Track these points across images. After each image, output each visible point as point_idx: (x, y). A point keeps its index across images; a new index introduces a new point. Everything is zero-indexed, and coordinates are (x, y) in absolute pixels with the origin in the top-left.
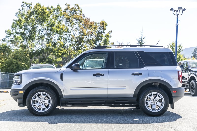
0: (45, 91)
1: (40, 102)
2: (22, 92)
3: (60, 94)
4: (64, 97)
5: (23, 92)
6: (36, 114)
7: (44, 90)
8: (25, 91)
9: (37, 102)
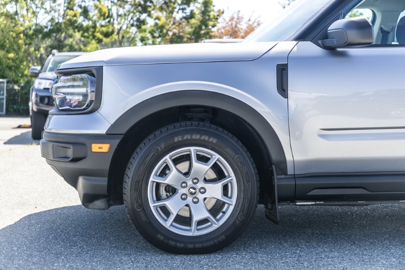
0: (208, 142)
1: (185, 191)
2: (105, 148)
3: (274, 156)
4: (290, 171)
5: (110, 148)
6: (172, 243)
7: (207, 138)
8: (117, 142)
9: (171, 190)
